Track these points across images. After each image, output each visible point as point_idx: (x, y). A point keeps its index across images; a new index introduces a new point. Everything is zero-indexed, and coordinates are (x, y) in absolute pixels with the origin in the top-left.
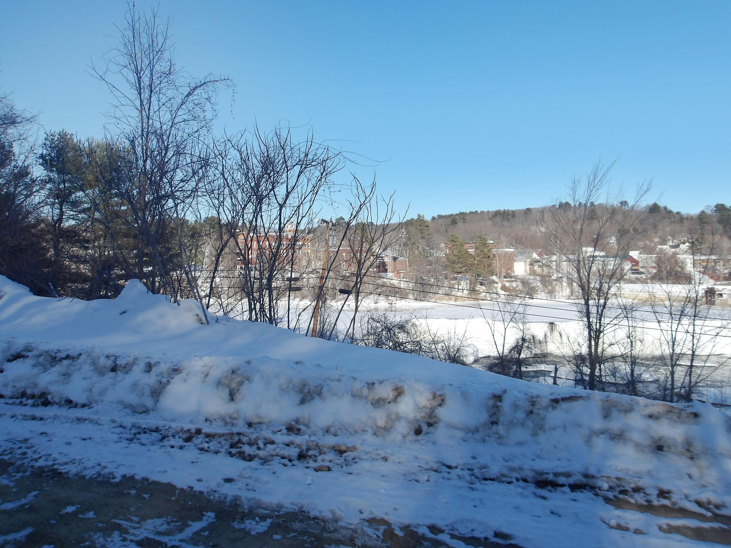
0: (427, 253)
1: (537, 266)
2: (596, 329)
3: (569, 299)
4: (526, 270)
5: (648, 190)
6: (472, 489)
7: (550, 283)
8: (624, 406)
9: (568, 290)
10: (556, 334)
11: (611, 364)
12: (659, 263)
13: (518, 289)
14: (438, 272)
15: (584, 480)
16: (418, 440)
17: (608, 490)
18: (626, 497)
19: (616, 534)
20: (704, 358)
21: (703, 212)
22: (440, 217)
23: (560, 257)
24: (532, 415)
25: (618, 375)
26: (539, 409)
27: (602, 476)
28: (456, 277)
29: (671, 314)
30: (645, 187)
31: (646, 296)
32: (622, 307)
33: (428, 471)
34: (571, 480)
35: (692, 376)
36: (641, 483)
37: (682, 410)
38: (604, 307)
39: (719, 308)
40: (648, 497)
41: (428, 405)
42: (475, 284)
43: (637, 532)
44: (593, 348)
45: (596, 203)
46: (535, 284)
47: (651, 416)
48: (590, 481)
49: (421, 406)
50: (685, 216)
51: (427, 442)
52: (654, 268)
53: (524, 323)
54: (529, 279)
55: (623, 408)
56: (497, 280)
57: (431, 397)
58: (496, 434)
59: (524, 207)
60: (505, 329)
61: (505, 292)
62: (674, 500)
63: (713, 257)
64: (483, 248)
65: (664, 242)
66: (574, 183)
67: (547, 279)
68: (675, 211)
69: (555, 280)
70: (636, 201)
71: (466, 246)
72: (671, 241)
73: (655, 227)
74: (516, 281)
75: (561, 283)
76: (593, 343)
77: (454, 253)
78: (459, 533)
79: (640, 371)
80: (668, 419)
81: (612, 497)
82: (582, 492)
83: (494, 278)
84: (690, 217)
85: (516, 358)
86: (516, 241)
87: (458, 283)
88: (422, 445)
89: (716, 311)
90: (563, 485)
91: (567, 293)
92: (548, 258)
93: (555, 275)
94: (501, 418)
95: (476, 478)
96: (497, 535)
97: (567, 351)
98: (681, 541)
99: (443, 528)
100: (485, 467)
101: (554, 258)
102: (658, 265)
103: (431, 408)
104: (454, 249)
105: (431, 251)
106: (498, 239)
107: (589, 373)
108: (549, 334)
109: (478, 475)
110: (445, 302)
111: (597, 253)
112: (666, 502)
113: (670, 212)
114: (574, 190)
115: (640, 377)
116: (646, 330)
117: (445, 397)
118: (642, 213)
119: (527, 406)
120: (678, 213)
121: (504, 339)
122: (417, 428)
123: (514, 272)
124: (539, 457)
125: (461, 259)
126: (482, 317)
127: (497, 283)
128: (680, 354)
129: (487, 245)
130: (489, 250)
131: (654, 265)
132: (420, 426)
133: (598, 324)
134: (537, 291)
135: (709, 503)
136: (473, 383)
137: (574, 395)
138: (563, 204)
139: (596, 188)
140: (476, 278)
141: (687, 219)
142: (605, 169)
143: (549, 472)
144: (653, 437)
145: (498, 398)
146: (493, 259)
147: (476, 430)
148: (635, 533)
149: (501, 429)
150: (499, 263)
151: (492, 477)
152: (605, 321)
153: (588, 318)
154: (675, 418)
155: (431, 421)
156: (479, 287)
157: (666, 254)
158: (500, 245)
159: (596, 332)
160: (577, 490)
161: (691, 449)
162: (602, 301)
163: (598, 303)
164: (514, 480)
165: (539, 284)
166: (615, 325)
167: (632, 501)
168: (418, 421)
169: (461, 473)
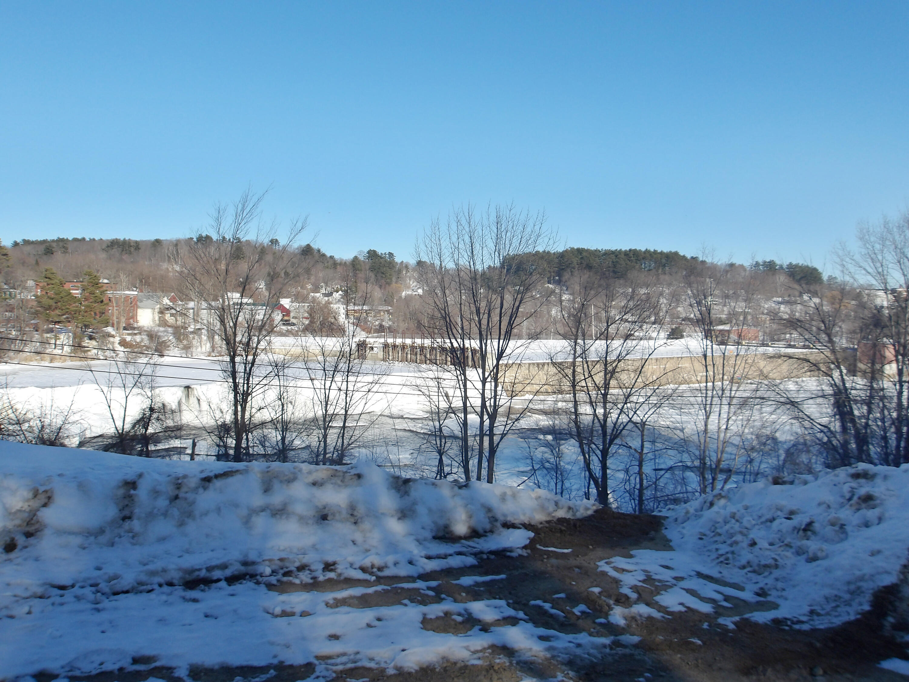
0: (5, 293)
1: (169, 315)
2: (244, 391)
3: (209, 356)
4: (154, 320)
5: (302, 228)
6: (98, 610)
7: (186, 336)
8: (287, 475)
9: (208, 345)
10: (193, 400)
11: (261, 431)
12: (312, 313)
13: (143, 344)
14: (24, 321)
15: (243, 569)
16: (10, 560)
17: (271, 575)
18: (291, 578)
19: (282, 622)
20: (357, 417)
21: (356, 257)
22: (27, 242)
23: (198, 302)
24: (177, 501)
25: (267, 444)
26: (186, 492)
27: (263, 561)
28: (52, 328)
29: (324, 370)
30: (299, 225)
31: (299, 350)
32: (272, 364)
33: (28, 600)
34: (228, 572)
35: (345, 438)
36: (306, 560)
37: (346, 472)
38: (253, 364)
39: (370, 362)
40: (313, 573)
41: (26, 507)
42: (81, 339)
43: (304, 614)
44: (239, 414)
45: (243, 240)
46: (166, 338)
47: (314, 484)
48: (250, 569)
49: (13, 511)
50: (339, 261)
51: (25, 559)
52: (306, 318)
53: (152, 388)
54: (158, 331)
55: (285, 478)
56: (113, 333)
57: (30, 495)
58: (129, 532)
59: (153, 238)
60: (127, 397)
61: (125, 348)
62: (339, 571)
63: (365, 308)
64: (93, 289)
65: (316, 289)
66: (219, 212)
67: (182, 331)
68: (328, 254)
69: (192, 333)
70: (290, 240)
71: (68, 286)
72: (324, 289)
73: (308, 271)
74: (140, 334)
75: (200, 336)
76: (239, 408)
77: (49, 294)
78: (82, 672)
79: (292, 437)
80: (332, 484)
81: (275, 582)
82: (241, 583)
83: (110, 329)
84: (343, 262)
85: (142, 435)
86: (141, 281)
87: (56, 336)
88: (18, 564)
89: (368, 366)
90: (218, 580)
91: (207, 348)
92: (183, 305)
93: (192, 327)
94: (137, 511)
95: (103, 594)
96: (136, 661)
97: (208, 421)
98: (349, 613)
99: (56, 672)
100: (116, 577)
101: (191, 304)
102: (311, 315)
103: (31, 511)
104: (49, 289)
105: (12, 290)
106: (115, 278)
107: (234, 446)
108: (184, 400)
109: (107, 590)
110: (35, 363)
111: (245, 300)
112: (332, 575)
113: (324, 255)
114: (218, 220)
115: (292, 444)
116: (299, 390)
117: (52, 492)
118: (295, 255)
119: (171, 490)
120: (331, 257)
121: (125, 411)
122: (8, 542)
123: (137, 322)
124: (188, 551)
125: (59, 304)
126: (92, 382)
127: (113, 336)
128: (333, 414)
129: (100, 285)
130: (103, 293)
131: (306, 315)
132: (13, 539)
133: (246, 385)
134: (169, 346)
135: (373, 566)
136: (93, 469)
137: (230, 470)
138: (203, 237)
139: (245, 220)
140: (84, 330)
141: (340, 264)
142: (255, 199)
143: (200, 567)
144: (317, 507)
145: (132, 485)
146: (107, 304)
147: (101, 531)
148: (301, 616)
149: (136, 525)
150: (116, 310)
151: (125, 589)
152: (254, 380)
153: (234, 378)
154: (339, 482)
155: (31, 529)
156: (86, 342)
157: (319, 303)
158: (118, 286)
159: (243, 394)
160: (235, 583)
161: (355, 513)
162: (250, 358)
163: (246, 360)
164: (156, 587)
165: (171, 338)
166: (265, 385)
167: (297, 581)
168: (10, 531)
169: (80, 592)
